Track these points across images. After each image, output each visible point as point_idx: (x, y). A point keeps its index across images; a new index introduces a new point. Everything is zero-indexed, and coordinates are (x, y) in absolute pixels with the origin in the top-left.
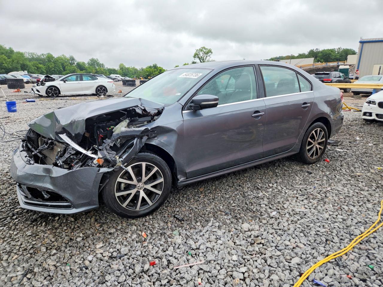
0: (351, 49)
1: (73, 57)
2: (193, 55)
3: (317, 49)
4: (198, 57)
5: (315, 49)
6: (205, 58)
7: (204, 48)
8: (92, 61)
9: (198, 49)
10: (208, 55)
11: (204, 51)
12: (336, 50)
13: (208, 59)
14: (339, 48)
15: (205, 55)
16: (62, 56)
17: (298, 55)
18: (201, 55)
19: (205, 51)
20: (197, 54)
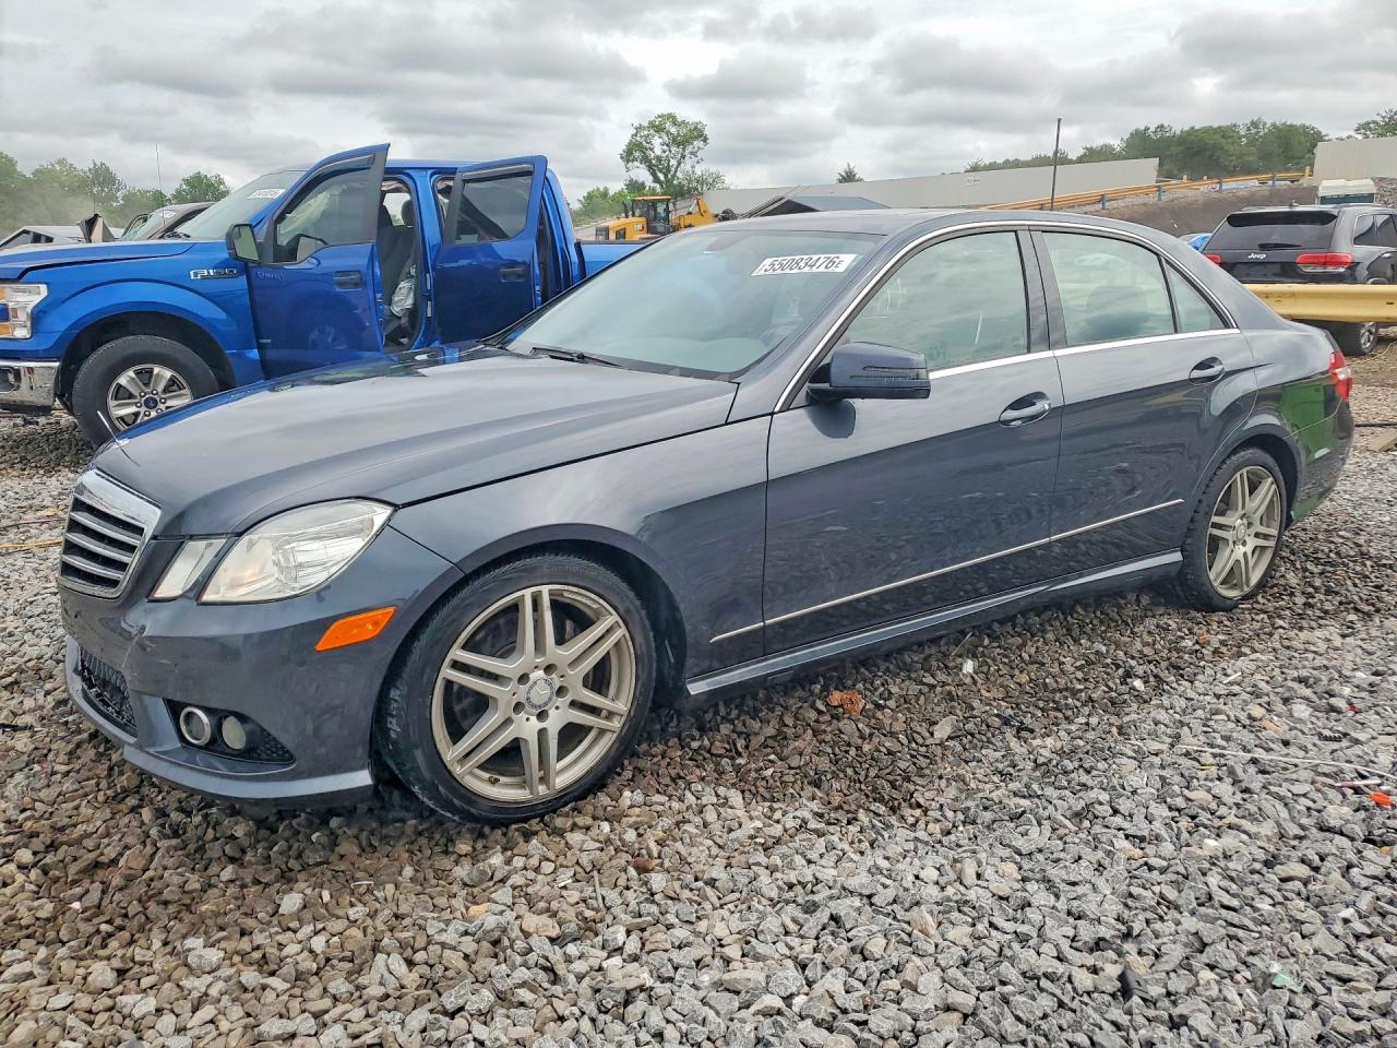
0: (1304, 127)
1: (107, 169)
2: (622, 147)
3: (1162, 126)
4: (646, 160)
5: (1152, 129)
6: (673, 162)
7: (672, 118)
8: (193, 187)
9: (646, 124)
10: (689, 149)
11: (668, 133)
12: (1242, 133)
13: (688, 167)
14: (1255, 124)
15: (674, 149)
16: (57, 167)
17: (1081, 152)
18: (658, 151)
19: (673, 130)
20: (639, 146)
